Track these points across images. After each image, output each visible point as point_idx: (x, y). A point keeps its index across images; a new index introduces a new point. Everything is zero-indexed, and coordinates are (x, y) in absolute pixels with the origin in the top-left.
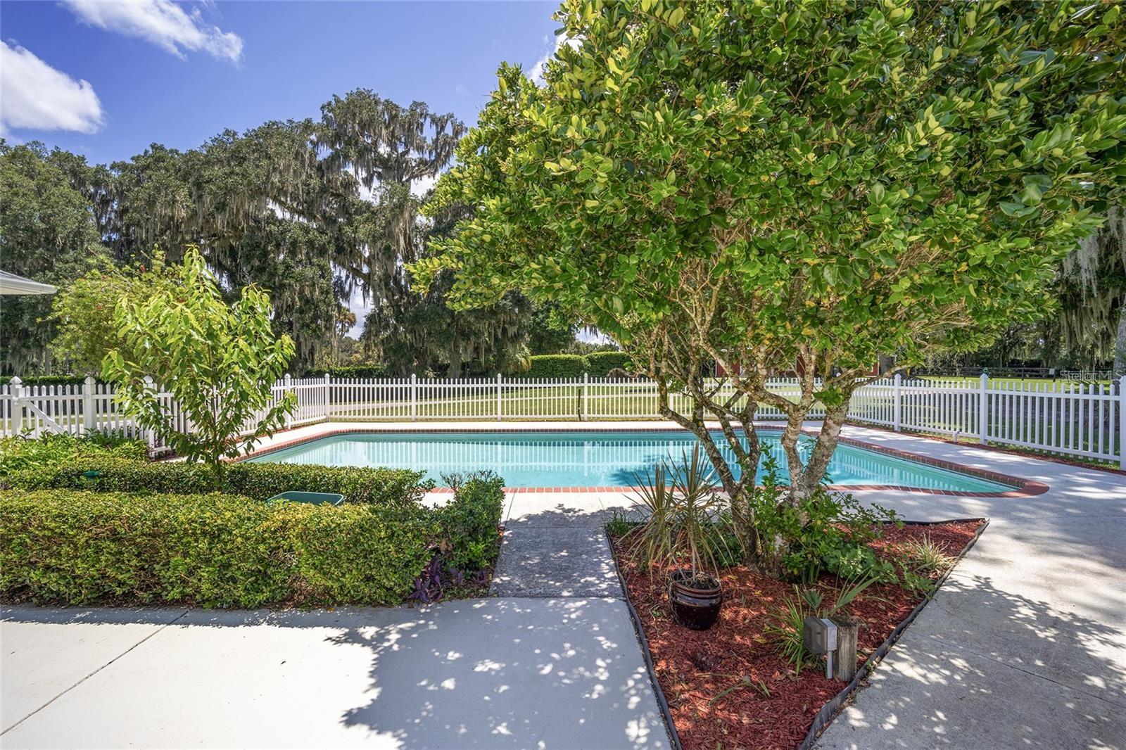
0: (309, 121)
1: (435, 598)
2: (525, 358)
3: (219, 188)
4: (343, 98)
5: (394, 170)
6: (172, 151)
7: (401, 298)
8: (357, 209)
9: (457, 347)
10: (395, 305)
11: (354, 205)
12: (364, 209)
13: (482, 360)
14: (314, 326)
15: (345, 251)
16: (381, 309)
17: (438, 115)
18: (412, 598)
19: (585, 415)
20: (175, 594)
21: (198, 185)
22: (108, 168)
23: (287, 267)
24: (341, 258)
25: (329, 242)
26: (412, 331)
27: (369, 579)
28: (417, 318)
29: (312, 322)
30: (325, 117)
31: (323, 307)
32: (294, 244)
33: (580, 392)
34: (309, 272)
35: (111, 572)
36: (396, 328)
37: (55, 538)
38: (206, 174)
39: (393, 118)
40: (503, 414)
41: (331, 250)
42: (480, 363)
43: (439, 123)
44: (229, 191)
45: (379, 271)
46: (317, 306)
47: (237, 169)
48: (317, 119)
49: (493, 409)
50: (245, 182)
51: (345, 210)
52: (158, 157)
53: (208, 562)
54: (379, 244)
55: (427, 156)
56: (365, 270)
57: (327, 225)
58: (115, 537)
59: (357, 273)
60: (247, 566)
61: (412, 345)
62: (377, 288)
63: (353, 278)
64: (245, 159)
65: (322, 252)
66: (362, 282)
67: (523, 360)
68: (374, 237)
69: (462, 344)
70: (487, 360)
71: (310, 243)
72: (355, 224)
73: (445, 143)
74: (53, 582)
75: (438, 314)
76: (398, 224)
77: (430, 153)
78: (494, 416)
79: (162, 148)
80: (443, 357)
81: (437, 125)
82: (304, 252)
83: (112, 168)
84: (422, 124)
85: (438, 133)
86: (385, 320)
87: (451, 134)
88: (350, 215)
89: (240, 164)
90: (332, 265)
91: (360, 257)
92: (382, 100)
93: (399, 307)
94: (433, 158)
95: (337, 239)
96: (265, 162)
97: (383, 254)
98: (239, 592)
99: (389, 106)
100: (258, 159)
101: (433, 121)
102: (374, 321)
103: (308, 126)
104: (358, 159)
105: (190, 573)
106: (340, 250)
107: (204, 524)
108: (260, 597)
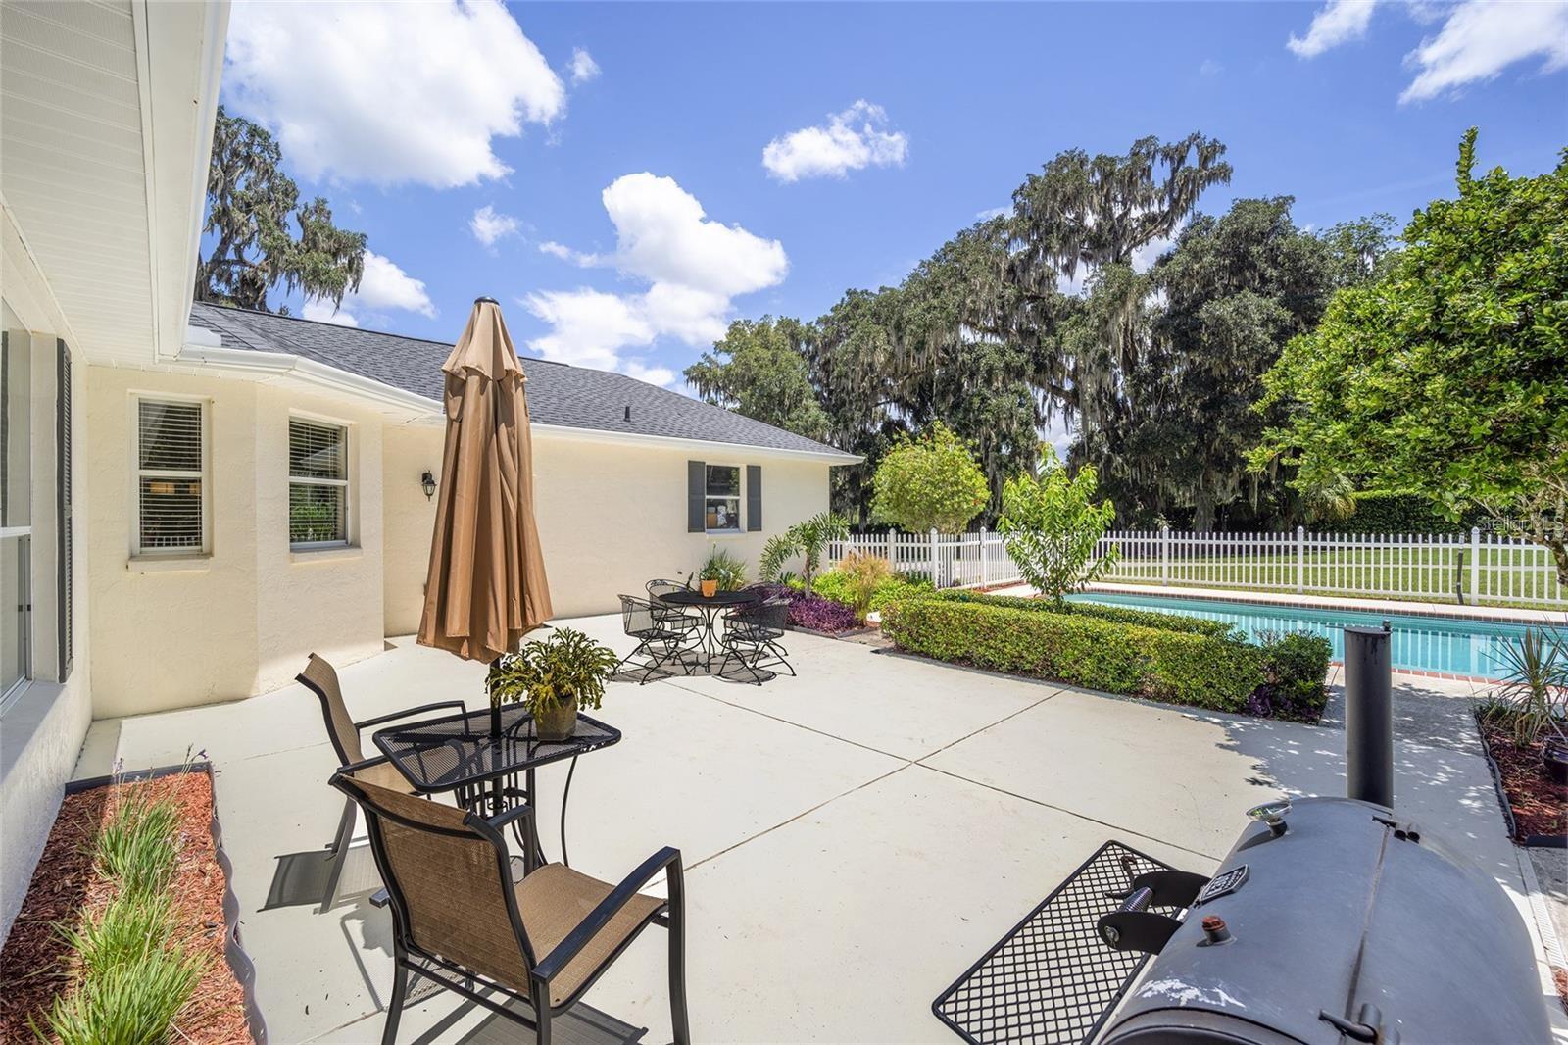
0: (1000, 218)
1: (1265, 716)
2: (1342, 496)
3: (919, 327)
4: (1041, 173)
5: (1108, 244)
6: (862, 293)
7: (1118, 418)
8: (1059, 311)
9: (1207, 481)
10: (1110, 430)
11: (1054, 306)
12: (1068, 308)
13: (1254, 501)
14: (1012, 465)
15: (1044, 367)
16: (1090, 438)
17: (1174, 144)
18: (1244, 710)
19: (1474, 594)
20: (1064, 673)
21: (898, 328)
22: (814, 325)
23: (982, 399)
24: (1041, 377)
25: (1027, 362)
26: (1136, 464)
27: (1210, 686)
28: (1143, 445)
29: (1010, 461)
30: (1017, 206)
31: (1023, 442)
32: (990, 371)
33: (1461, 558)
34: (1007, 401)
35: (1025, 653)
36: (1109, 460)
37: (992, 629)
38: (906, 315)
39: (1107, 177)
40: (1306, 583)
41: (1030, 370)
42: (1249, 507)
43: (1176, 156)
44: (928, 328)
45: (1089, 388)
46: (1017, 441)
47: (935, 302)
48: (1010, 214)
49: (1289, 575)
50: (944, 314)
51: (1043, 314)
52: (855, 302)
53: (1089, 655)
54: (1091, 353)
55: (1155, 208)
56: (1068, 386)
57: (1024, 340)
58: (1028, 632)
59: (1057, 391)
60: (1115, 661)
61: (1134, 482)
62: (1088, 410)
63: (1052, 398)
64: (941, 289)
65: (1020, 374)
66: (1064, 402)
67: (1337, 500)
68: (1085, 345)
69: (1217, 477)
70: (1263, 501)
71: (1008, 368)
72: (1060, 332)
73: (1187, 179)
74: (990, 655)
75: (1178, 436)
76: (1117, 320)
77: (1161, 201)
78: (1291, 586)
79: (855, 292)
80: (1183, 497)
81: (1172, 159)
82: (1000, 379)
83: (818, 323)
84: (1150, 168)
85: (1174, 171)
86: (1097, 450)
87: (1195, 165)
88: (1051, 319)
89: (936, 296)
90: (1030, 389)
91: (1063, 372)
92: (1092, 158)
93: (1115, 430)
94: (1166, 208)
95: (1036, 355)
96: (962, 286)
97: (1098, 365)
98: (1109, 679)
99: (1102, 162)
100: (955, 284)
101: (1167, 155)
102: (1079, 454)
103: (999, 224)
104: (1062, 247)
105: (1076, 662)
106: (1040, 368)
107: (1086, 630)
108: (1124, 686)
